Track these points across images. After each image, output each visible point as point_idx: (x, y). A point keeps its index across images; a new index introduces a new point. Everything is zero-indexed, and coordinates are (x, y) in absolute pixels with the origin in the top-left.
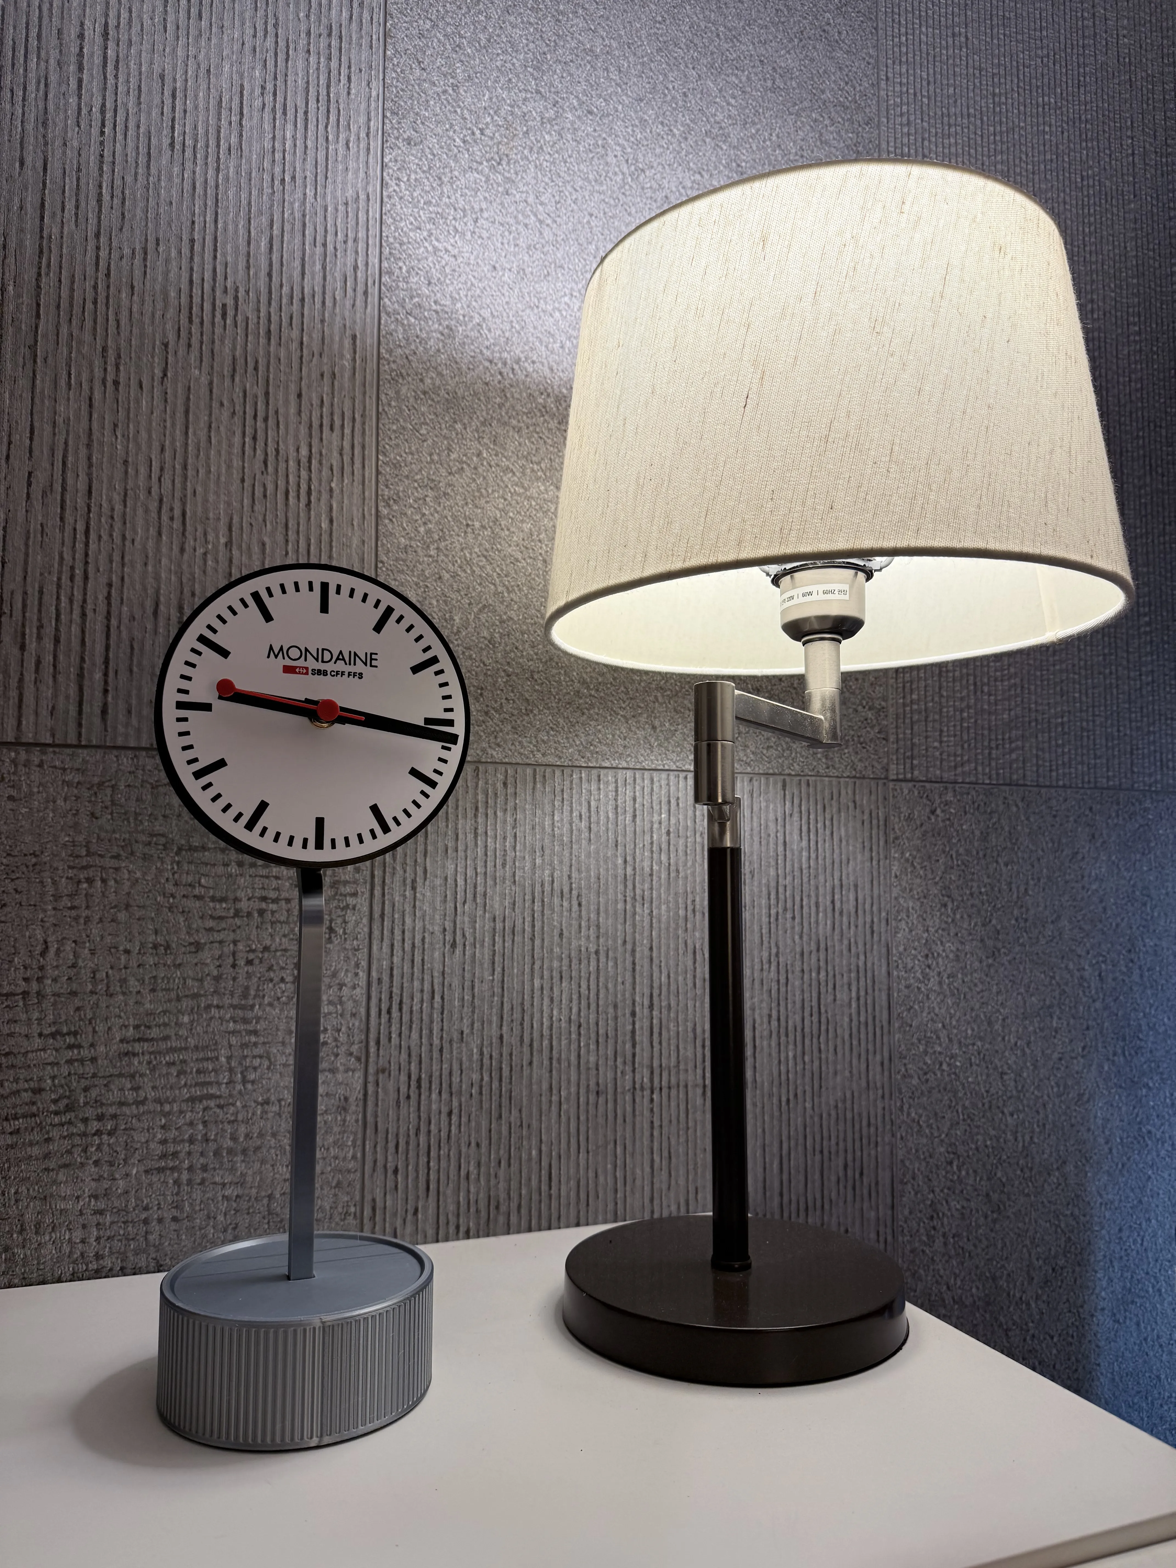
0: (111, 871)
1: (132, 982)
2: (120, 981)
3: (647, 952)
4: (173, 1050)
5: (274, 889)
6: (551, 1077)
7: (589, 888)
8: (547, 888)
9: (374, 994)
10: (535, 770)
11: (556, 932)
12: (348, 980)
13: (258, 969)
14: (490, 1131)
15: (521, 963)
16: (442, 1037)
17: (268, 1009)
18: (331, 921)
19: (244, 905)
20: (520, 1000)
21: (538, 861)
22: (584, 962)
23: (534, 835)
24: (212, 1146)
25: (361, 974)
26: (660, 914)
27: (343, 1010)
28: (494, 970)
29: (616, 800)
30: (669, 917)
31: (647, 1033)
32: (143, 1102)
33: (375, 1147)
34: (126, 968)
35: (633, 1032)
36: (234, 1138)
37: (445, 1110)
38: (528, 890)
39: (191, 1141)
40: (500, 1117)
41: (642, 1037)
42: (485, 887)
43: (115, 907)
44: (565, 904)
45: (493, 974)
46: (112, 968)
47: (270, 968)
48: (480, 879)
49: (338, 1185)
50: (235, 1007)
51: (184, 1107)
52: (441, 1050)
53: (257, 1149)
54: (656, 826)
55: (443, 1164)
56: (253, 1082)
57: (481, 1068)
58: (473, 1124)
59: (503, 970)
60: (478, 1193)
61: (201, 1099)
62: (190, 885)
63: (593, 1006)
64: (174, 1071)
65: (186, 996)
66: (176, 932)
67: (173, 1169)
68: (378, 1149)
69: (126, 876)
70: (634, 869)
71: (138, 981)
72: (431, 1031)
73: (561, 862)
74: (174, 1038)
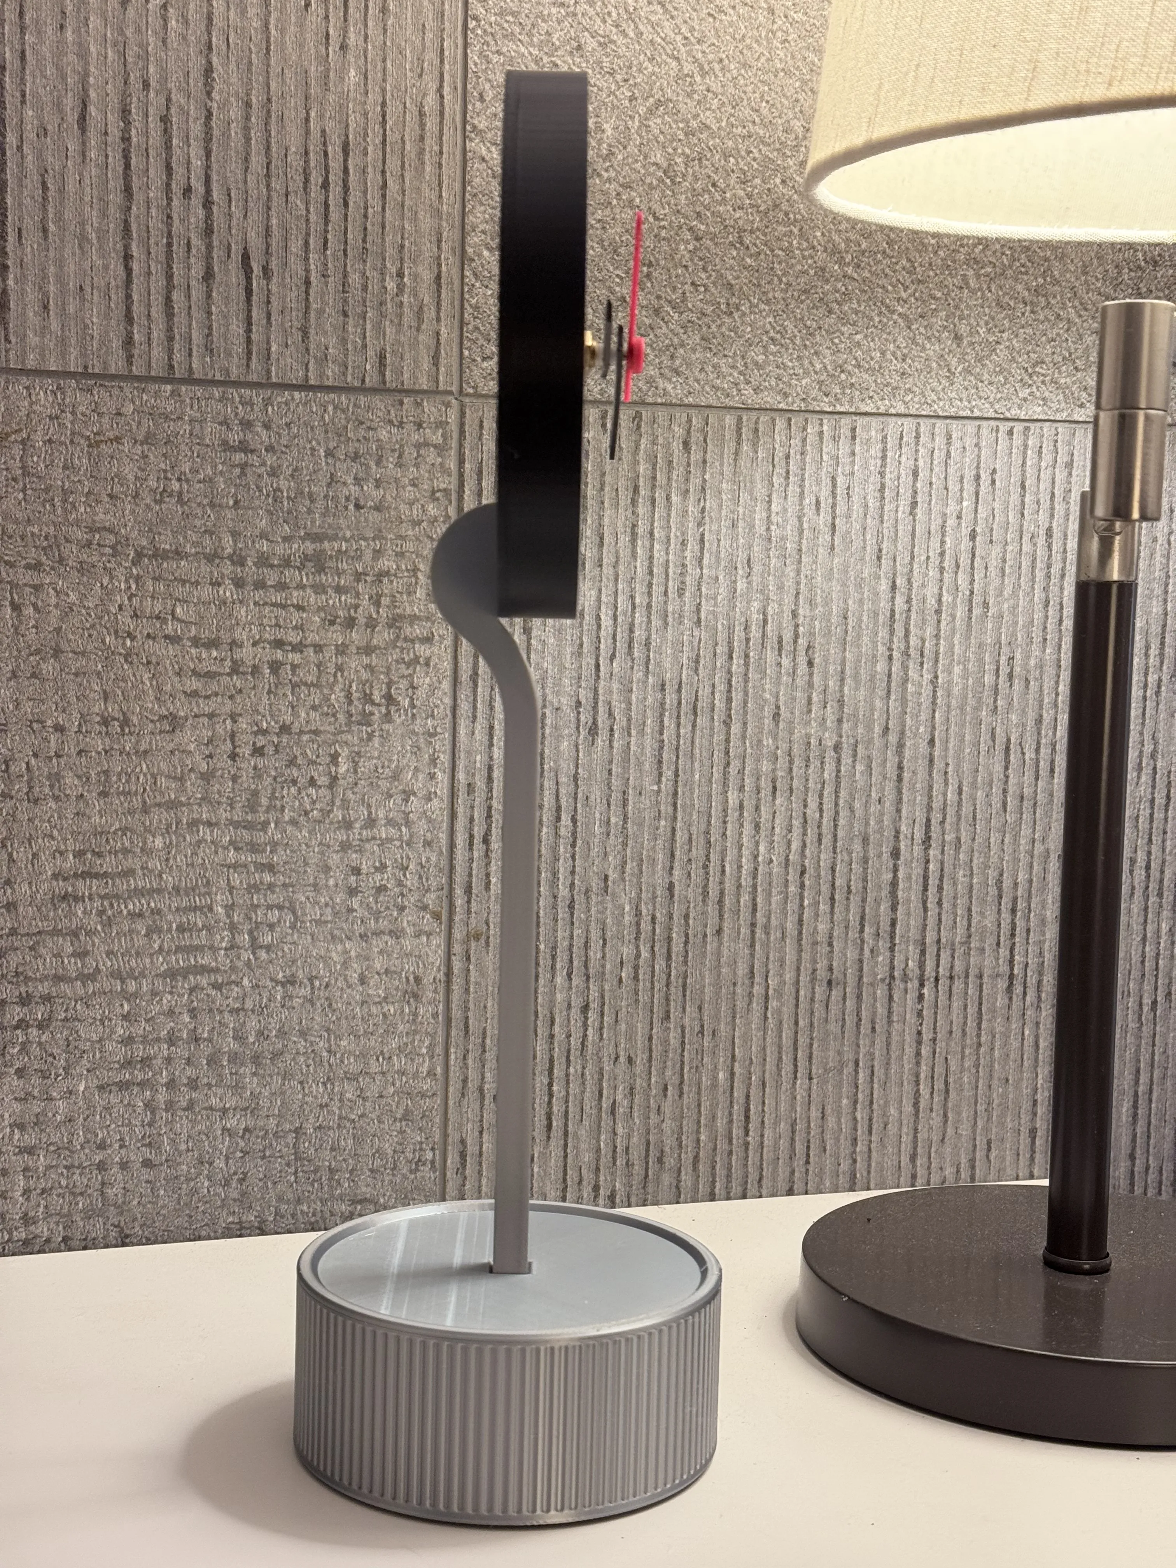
0: (28, 589)
1: (69, 779)
2: (49, 777)
3: (923, 747)
4: (139, 892)
5: (296, 628)
6: (752, 955)
7: (828, 634)
8: (755, 633)
9: (460, 810)
10: (740, 418)
11: (768, 712)
12: (419, 784)
13: (272, 763)
14: (650, 1039)
15: (707, 763)
16: (572, 884)
17: (289, 828)
18: (389, 685)
19: (246, 653)
20: (703, 827)
21: (741, 585)
22: (815, 764)
23: (734, 539)
24: (206, 1049)
25: (439, 775)
26: (950, 682)
27: (411, 836)
28: (660, 775)
29: (882, 474)
30: (965, 687)
31: (917, 887)
32: (92, 977)
33: (465, 1058)
34: (58, 756)
35: (894, 884)
36: (239, 1037)
37: (577, 1002)
38: (722, 636)
39: (171, 1041)
40: (668, 1017)
41: (910, 893)
42: (648, 629)
43: (38, 652)
44: (786, 662)
45: (659, 782)
46: (35, 755)
47: (292, 762)
48: (639, 617)
49: (406, 1116)
50: (236, 825)
51: (159, 985)
52: (571, 907)
53: (276, 1055)
54: (951, 522)
55: (574, 1088)
56: (268, 948)
57: (637, 938)
58: (623, 1027)
59: (677, 775)
60: (629, 1137)
61: (185, 973)
62: (158, 618)
63: (827, 840)
64: (141, 927)
65: (159, 805)
66: (138, 698)
67: (142, 1084)
68: (470, 1062)
69: (53, 601)
70: (909, 601)
71: (79, 777)
72: (555, 874)
73: (780, 588)
74: (140, 873)
